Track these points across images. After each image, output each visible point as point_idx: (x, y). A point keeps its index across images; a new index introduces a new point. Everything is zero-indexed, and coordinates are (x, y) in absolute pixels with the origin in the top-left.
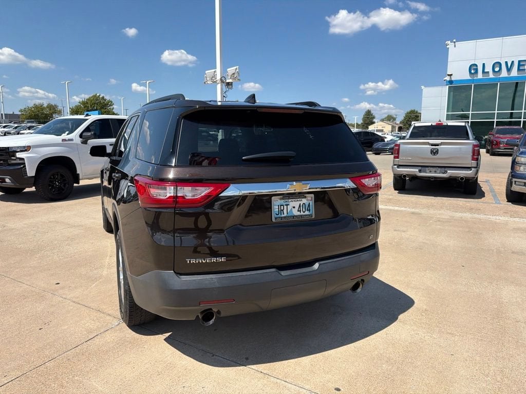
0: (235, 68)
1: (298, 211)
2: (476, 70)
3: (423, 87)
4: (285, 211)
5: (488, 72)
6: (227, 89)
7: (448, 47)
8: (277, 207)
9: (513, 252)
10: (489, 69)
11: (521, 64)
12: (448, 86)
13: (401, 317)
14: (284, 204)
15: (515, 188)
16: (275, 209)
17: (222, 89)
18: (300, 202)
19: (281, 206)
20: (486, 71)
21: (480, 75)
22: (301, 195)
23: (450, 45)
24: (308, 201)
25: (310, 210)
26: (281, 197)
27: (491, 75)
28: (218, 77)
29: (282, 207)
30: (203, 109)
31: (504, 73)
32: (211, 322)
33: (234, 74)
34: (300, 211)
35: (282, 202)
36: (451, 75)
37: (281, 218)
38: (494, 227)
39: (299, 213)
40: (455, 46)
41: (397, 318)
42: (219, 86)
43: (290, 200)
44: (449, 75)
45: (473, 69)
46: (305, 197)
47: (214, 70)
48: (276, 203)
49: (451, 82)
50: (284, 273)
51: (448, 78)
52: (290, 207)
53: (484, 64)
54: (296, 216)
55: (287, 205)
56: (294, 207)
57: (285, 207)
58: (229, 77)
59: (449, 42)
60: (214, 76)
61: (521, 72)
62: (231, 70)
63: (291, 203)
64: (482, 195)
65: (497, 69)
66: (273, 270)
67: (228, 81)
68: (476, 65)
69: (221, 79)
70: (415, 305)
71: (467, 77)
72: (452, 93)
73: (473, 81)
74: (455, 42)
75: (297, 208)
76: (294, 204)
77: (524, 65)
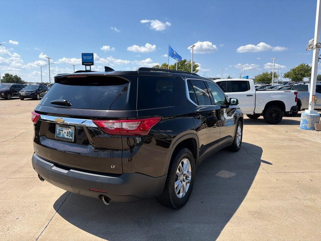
4: (61, 134)
8: (58, 131)
14: (61, 129)
18: (68, 130)
22: (67, 126)
24: (71, 130)
25: (72, 136)
26: (59, 125)
34: (68, 136)
35: (60, 128)
37: (59, 137)
42: (314, 51)
43: (63, 128)
46: (70, 128)
47: (313, 39)
48: (58, 128)
50: (54, 168)
54: (65, 138)
55: (62, 131)
56: (65, 133)
57: (61, 131)
60: (313, 44)
63: (64, 130)
69: (316, 45)
75: (66, 133)
76: (65, 131)
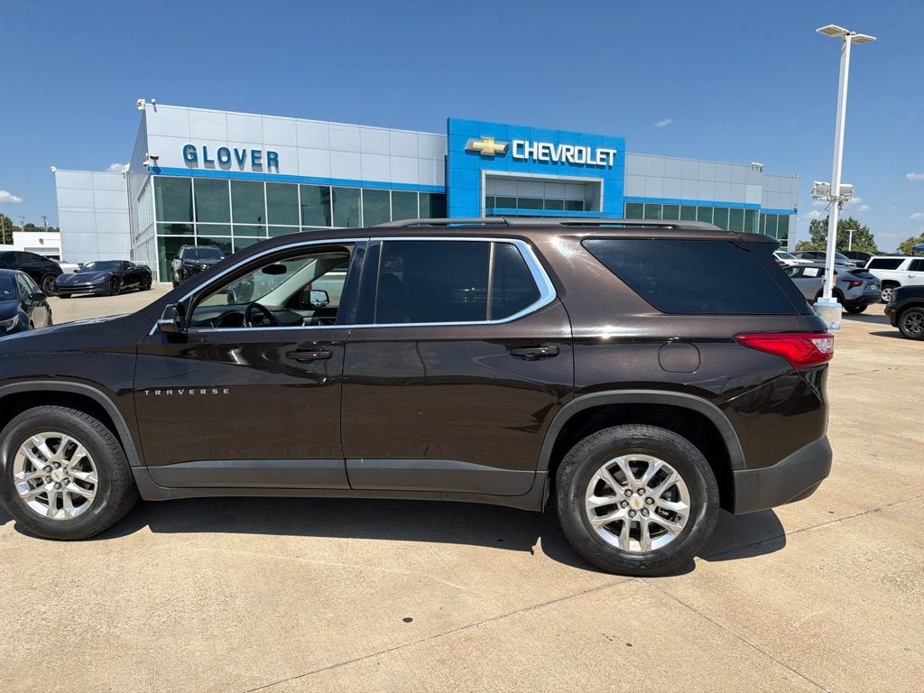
2: (195, 155)
3: (54, 169)
5: (213, 162)
7: (140, 108)
10: (213, 156)
11: (256, 155)
12: (152, 177)
20: (209, 159)
21: (201, 165)
23: (146, 107)
27: (218, 167)
31: (235, 167)
36: (155, 158)
40: (155, 110)
44: (152, 158)
45: (189, 151)
49: (157, 170)
51: (150, 163)
53: (205, 148)
59: (142, 101)
61: (256, 168)
65: (224, 159)
68: (194, 149)
71: (182, 165)
72: (160, 188)
73: (192, 172)
74: (154, 104)
77: (260, 158)
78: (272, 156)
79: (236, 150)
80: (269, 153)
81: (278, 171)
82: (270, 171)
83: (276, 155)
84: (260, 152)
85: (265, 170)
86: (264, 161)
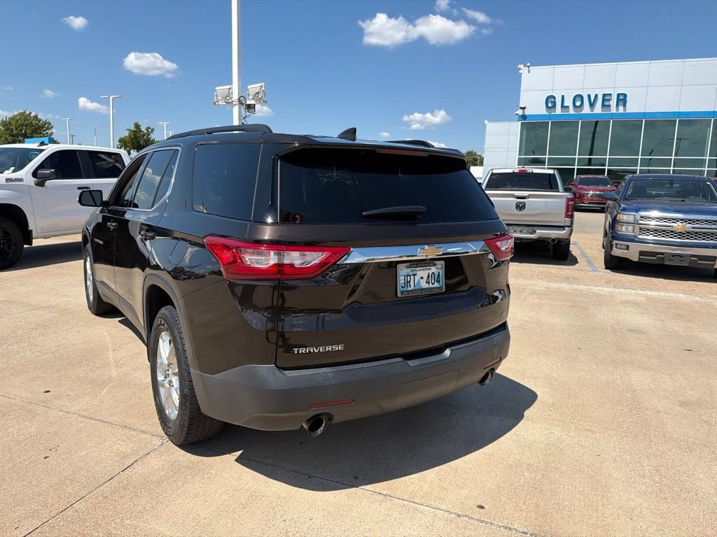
0: (260, 85)
1: (427, 283)
2: (554, 103)
3: (486, 122)
4: (412, 283)
5: (568, 107)
6: (248, 114)
7: (520, 72)
8: (403, 278)
9: (630, 330)
10: (569, 102)
11: (606, 98)
12: (520, 122)
13: (527, 413)
14: (411, 273)
15: (617, 252)
16: (401, 280)
17: (240, 113)
18: (428, 271)
19: (407, 276)
20: (565, 105)
21: (558, 111)
22: (430, 262)
23: (523, 70)
24: (438, 269)
25: (439, 281)
26: (408, 264)
27: (572, 111)
28: (235, 97)
29: (409, 277)
30: (308, 147)
31: (586, 109)
32: (320, 431)
33: (258, 93)
34: (429, 283)
35: (409, 271)
36: (524, 108)
37: (408, 291)
38: (601, 301)
39: (426, 286)
40: (529, 72)
41: (523, 416)
42: (236, 109)
43: (418, 269)
44: (521, 108)
45: (550, 101)
46: (435, 265)
47: (228, 87)
48: (403, 271)
49: (524, 117)
50: (412, 363)
51: (520, 112)
52: (417, 278)
53: (563, 96)
54: (425, 289)
55: (414, 275)
56: (422, 278)
57: (412, 277)
58: (251, 97)
59: (521, 66)
60: (229, 94)
61: (605, 109)
62: (254, 88)
63: (419, 273)
64: (574, 261)
65: (578, 104)
66: (399, 359)
67: (248, 102)
68: (554, 98)
69: (239, 99)
70: (539, 398)
71: (543, 111)
72: (525, 131)
73: (550, 117)
74: (529, 67)
75: (425, 278)
76: (422, 273)
77: (609, 100)
78: (621, 97)
79: (589, 96)
80: (618, 95)
81: (625, 110)
82: (617, 110)
83: (625, 95)
84: (611, 94)
85: (613, 110)
86: (613, 103)
